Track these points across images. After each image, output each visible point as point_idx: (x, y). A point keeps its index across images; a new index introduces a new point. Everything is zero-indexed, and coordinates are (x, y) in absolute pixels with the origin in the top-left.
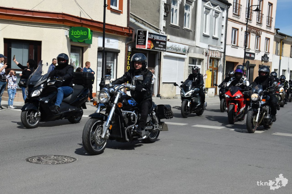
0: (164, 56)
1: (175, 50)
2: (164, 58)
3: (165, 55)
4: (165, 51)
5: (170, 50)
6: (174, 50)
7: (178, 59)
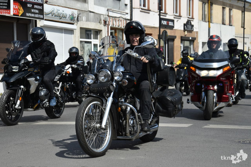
1: (58, 17)
3: (42, 25)
5: (50, 17)
6: (56, 17)
7: (63, 30)
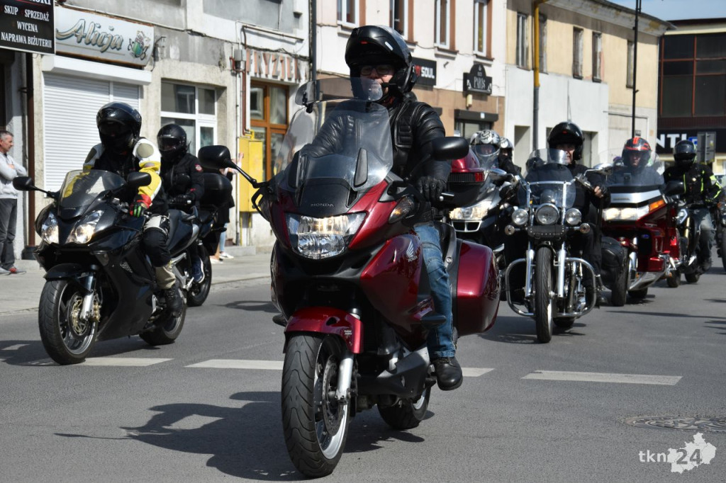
0: (45, 73)
1: (96, 47)
2: (46, 84)
3: (49, 69)
4: (51, 51)
5: (71, 45)
6: (90, 46)
7: (112, 86)
